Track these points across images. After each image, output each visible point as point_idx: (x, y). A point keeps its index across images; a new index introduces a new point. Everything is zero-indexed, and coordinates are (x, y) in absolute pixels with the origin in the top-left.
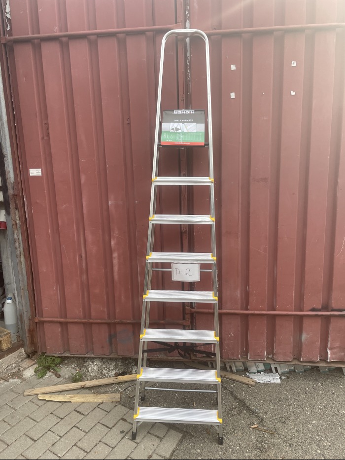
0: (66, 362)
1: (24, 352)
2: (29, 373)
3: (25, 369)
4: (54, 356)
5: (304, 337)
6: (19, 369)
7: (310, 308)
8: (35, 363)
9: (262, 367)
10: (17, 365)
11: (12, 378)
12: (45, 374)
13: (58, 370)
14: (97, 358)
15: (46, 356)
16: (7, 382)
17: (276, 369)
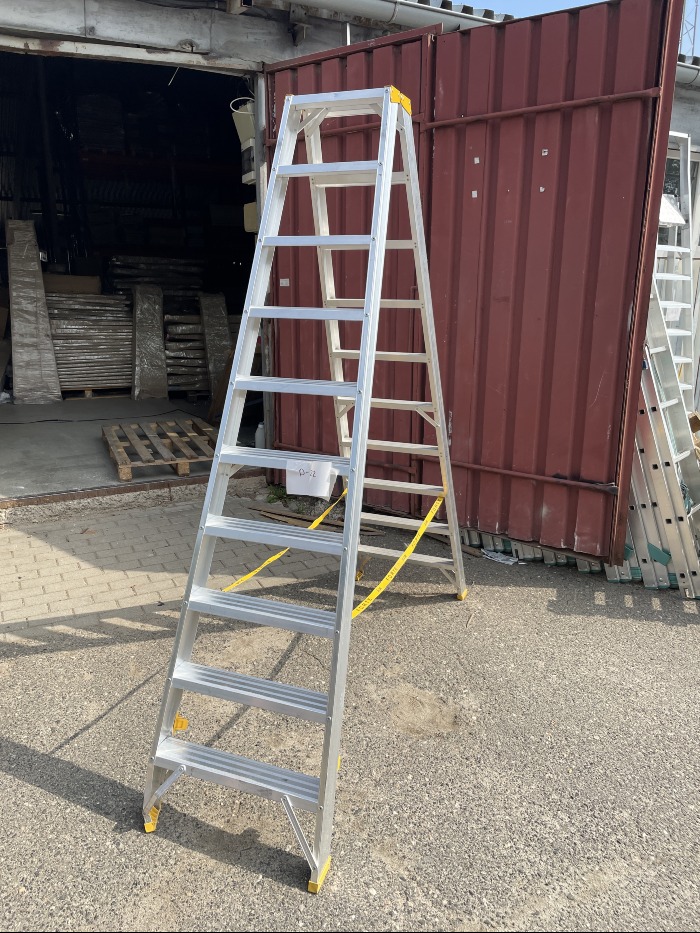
1: (265, 481)
2: (262, 497)
3: (260, 494)
5: (545, 511)
6: (255, 492)
7: (554, 473)
9: (500, 547)
11: (245, 496)
12: (275, 502)
13: (289, 502)
16: (239, 499)
17: (517, 551)
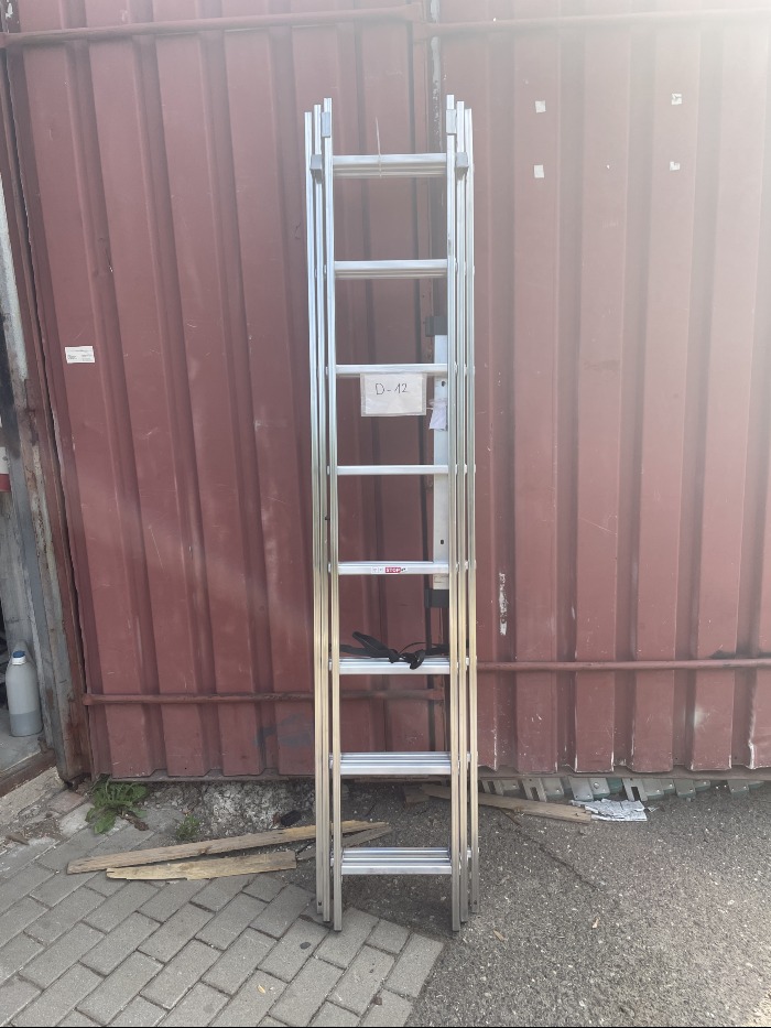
0: (158, 794)
1: (57, 777)
2: (74, 823)
3: (64, 814)
4: (129, 783)
5: (698, 716)
6: (48, 816)
7: (712, 652)
8: (87, 801)
9: (605, 790)
10: (45, 806)
11: (35, 835)
12: (113, 824)
13: (141, 814)
14: (230, 782)
15: (110, 783)
16: (24, 847)
17: (635, 790)
